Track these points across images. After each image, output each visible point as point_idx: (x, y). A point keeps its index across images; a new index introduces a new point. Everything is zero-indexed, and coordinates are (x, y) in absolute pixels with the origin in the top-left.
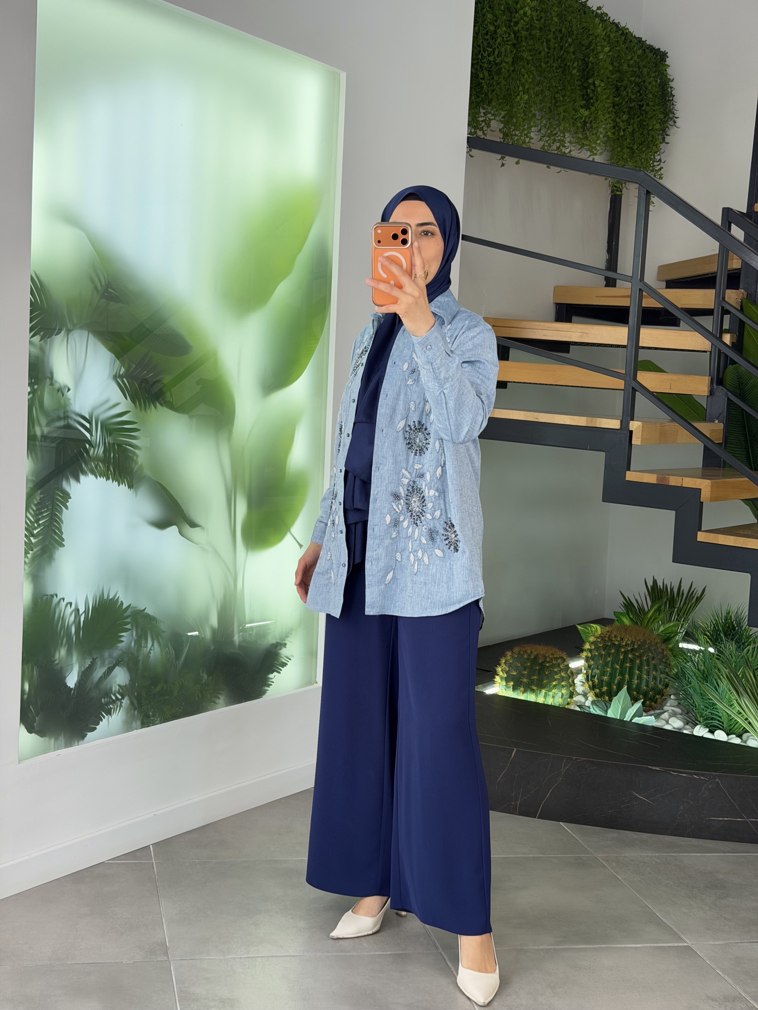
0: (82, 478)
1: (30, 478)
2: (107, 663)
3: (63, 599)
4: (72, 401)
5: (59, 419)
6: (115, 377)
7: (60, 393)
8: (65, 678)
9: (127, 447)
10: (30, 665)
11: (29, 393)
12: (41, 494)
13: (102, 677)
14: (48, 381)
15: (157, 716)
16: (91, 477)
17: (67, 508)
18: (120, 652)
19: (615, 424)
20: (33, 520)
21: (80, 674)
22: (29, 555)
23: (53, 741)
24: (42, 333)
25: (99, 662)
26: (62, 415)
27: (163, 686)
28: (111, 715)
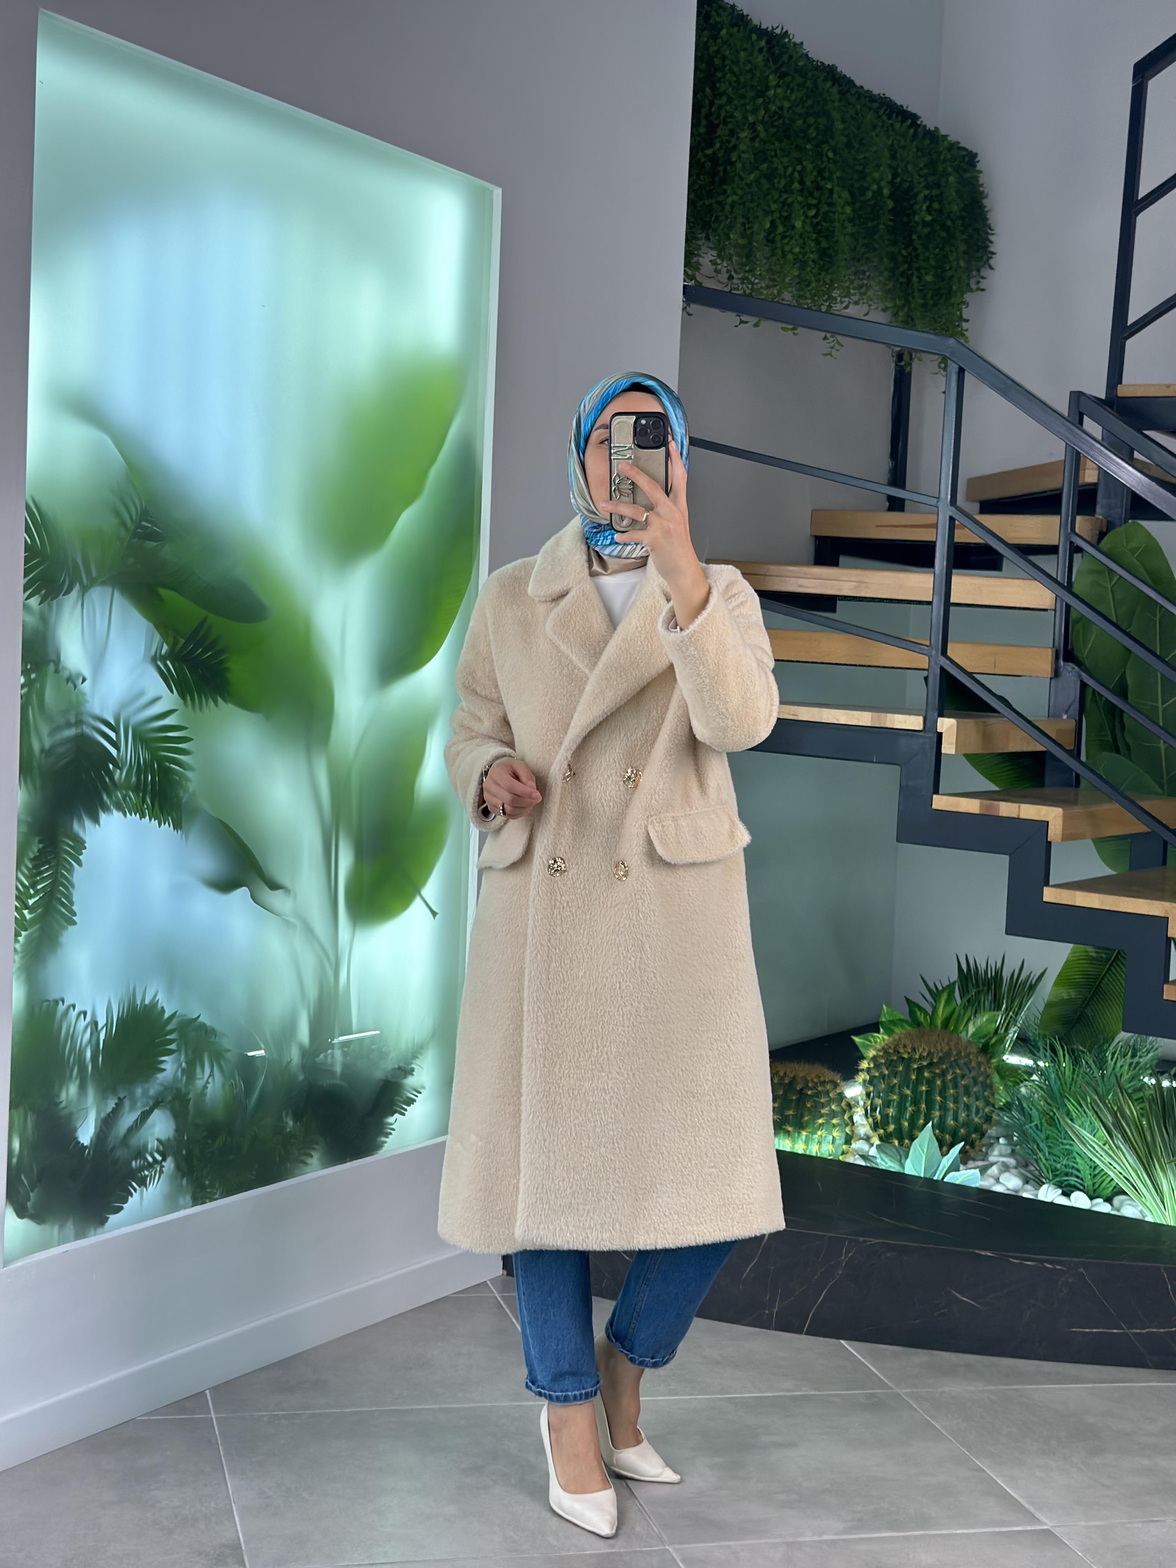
0: (103, 817)
1: (23, 817)
2: (139, 1104)
3: (74, 1006)
4: (88, 698)
5: (69, 725)
6: (154, 660)
7: (70, 683)
8: (75, 1130)
9: (172, 766)
10: (21, 1110)
11: (23, 686)
12: (40, 842)
13: (132, 1126)
14: (52, 666)
15: (217, 1185)
16: (117, 815)
17: (80, 863)
18: (162, 1088)
19: (915, 722)
20: (27, 883)
21: (99, 1122)
22: (20, 939)
23: (56, 1229)
24: (43, 592)
25: (127, 1104)
26: (73, 720)
27: (226, 1139)
28: (146, 1186)
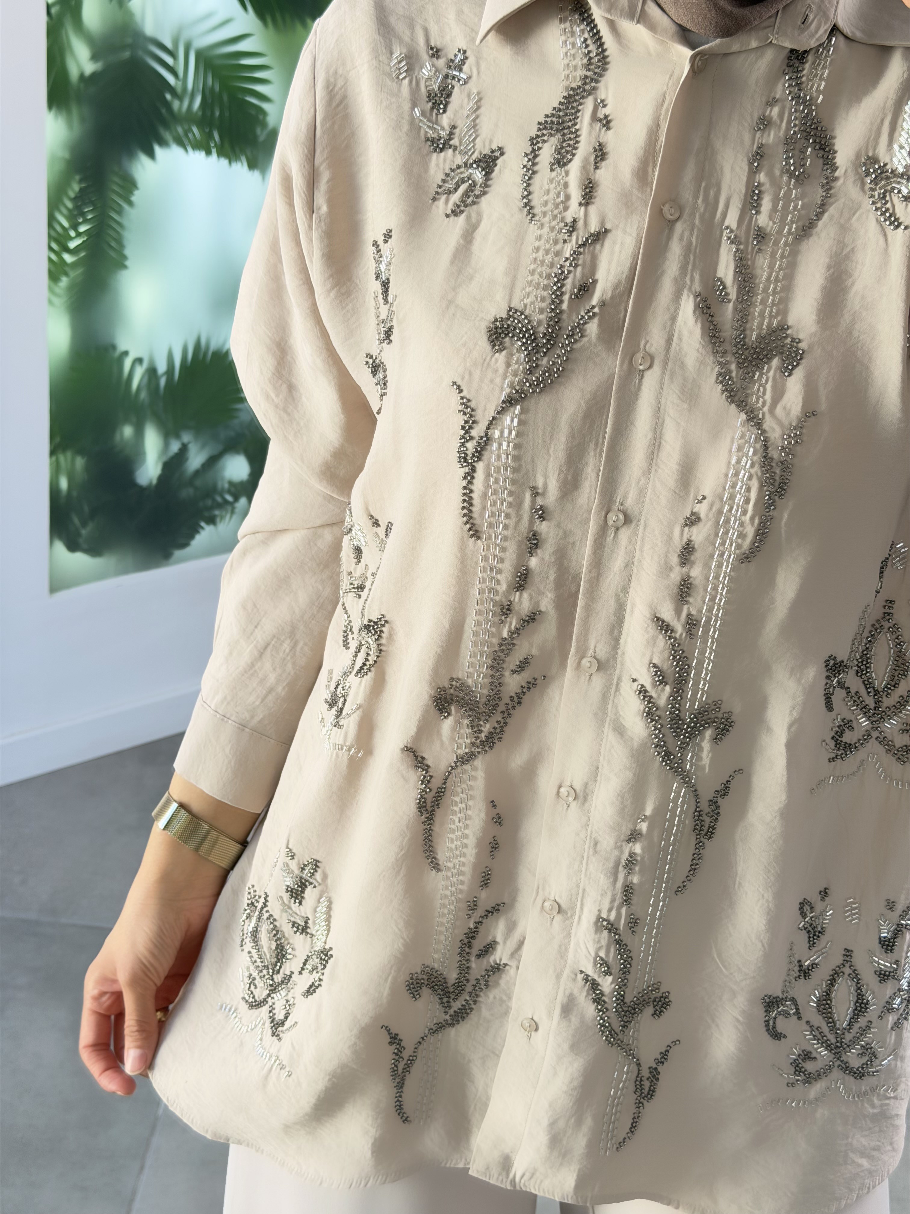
0: (159, 151)
2: (210, 448)
3: (126, 353)
8: (132, 469)
9: (248, 97)
12: (81, 181)
13: (201, 467)
16: (177, 150)
17: (130, 203)
18: (235, 433)
21: (161, 466)
23: (114, 561)
25: (193, 449)
28: (215, 524)
